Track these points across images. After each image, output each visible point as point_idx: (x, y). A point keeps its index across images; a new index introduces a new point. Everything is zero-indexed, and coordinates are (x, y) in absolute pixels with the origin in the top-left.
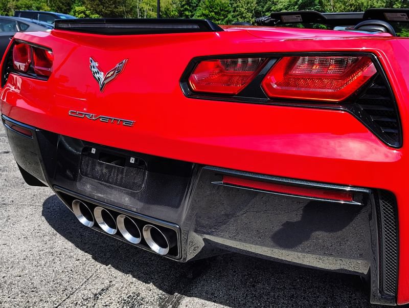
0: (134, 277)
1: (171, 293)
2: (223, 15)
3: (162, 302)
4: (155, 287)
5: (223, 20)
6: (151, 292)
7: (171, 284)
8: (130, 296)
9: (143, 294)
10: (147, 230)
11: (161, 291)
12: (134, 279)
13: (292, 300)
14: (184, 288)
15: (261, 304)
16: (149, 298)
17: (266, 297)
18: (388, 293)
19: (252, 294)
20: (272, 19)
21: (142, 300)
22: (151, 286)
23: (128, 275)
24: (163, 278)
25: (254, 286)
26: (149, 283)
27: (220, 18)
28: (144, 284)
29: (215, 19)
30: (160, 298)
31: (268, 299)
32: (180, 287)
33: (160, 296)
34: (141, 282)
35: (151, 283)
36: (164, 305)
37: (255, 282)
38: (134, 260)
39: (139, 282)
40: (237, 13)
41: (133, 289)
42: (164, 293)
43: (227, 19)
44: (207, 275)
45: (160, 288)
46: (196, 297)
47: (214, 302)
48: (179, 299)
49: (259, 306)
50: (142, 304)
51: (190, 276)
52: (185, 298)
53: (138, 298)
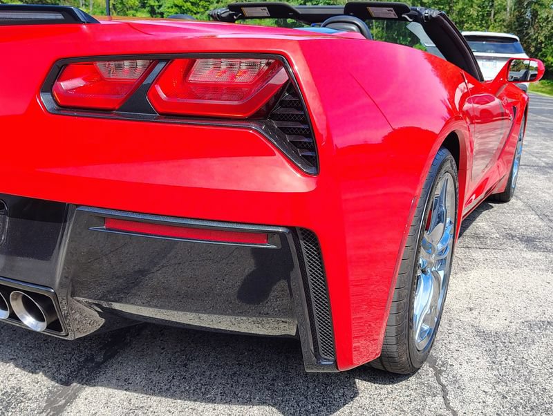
0: (17, 366)
1: (67, 383)
2: (204, 7)
3: (52, 397)
4: (45, 378)
5: (203, 13)
6: (37, 386)
7: (69, 372)
8: (7, 392)
9: (25, 389)
10: (16, 299)
11: (53, 383)
12: (17, 369)
13: (232, 379)
14: (87, 375)
15: (190, 388)
16: (34, 393)
17: (198, 379)
18: (326, 357)
19: (182, 375)
20: (231, 12)
21: (23, 397)
22: (40, 376)
23: (8, 364)
24: (59, 365)
25: (185, 365)
26: (36, 373)
27: (199, 11)
28: (31, 374)
29: (192, 11)
30: (50, 391)
31: (201, 380)
32: (82, 375)
33: (50, 388)
34: (26, 373)
35: (41, 373)
36: (54, 401)
37: (188, 359)
38: (21, 344)
39: (23, 372)
40: (222, 4)
41: (13, 382)
42: (57, 385)
43: (208, 12)
44: (124, 356)
45: (53, 378)
46: (102, 386)
47: (126, 390)
48: (79, 390)
49: (187, 390)
50: (22, 402)
51: (99, 359)
52: (86, 389)
53: (18, 394)
